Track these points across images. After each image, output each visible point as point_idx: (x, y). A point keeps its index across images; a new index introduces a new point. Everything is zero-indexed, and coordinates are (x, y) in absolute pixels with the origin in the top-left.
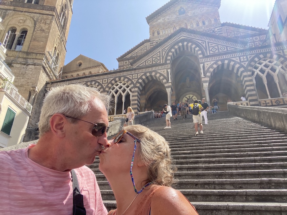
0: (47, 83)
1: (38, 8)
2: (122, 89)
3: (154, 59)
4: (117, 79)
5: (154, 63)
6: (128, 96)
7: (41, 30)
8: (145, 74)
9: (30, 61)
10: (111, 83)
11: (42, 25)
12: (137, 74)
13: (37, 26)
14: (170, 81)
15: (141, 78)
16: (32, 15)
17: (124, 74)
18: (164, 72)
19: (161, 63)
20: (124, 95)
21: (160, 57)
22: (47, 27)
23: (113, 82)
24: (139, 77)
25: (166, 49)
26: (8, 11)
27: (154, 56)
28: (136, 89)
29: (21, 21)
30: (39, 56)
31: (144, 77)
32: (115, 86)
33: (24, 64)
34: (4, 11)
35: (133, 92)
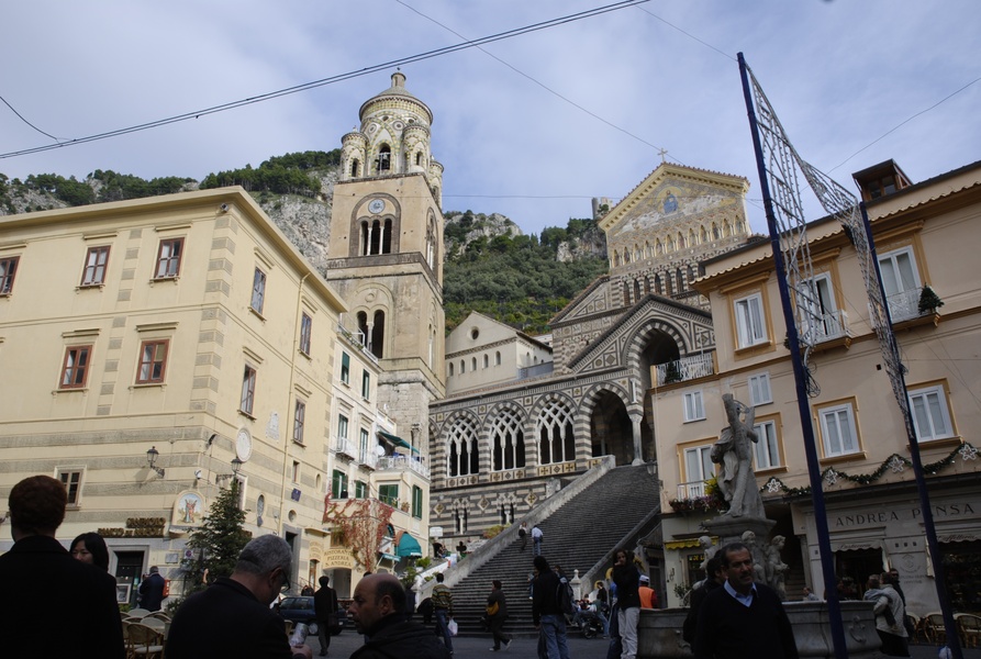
0: (430, 407)
1: (392, 261)
2: (558, 414)
3: (606, 357)
4: (548, 397)
5: (607, 364)
6: (569, 427)
7: (405, 309)
8: (593, 388)
9: (400, 376)
10: (537, 404)
11: (406, 298)
12: (581, 387)
13: (398, 303)
14: (635, 401)
15: (588, 395)
16: (386, 279)
17: (560, 387)
18: (624, 382)
19: (620, 366)
20: (562, 426)
21: (616, 352)
22: (414, 300)
23: (542, 403)
24: (584, 392)
25: (626, 336)
26: (348, 282)
27: (607, 351)
28: (581, 417)
29: (370, 298)
30: (413, 363)
31: (592, 394)
32: (545, 410)
33: (393, 384)
34: (340, 282)
35: (576, 422)
